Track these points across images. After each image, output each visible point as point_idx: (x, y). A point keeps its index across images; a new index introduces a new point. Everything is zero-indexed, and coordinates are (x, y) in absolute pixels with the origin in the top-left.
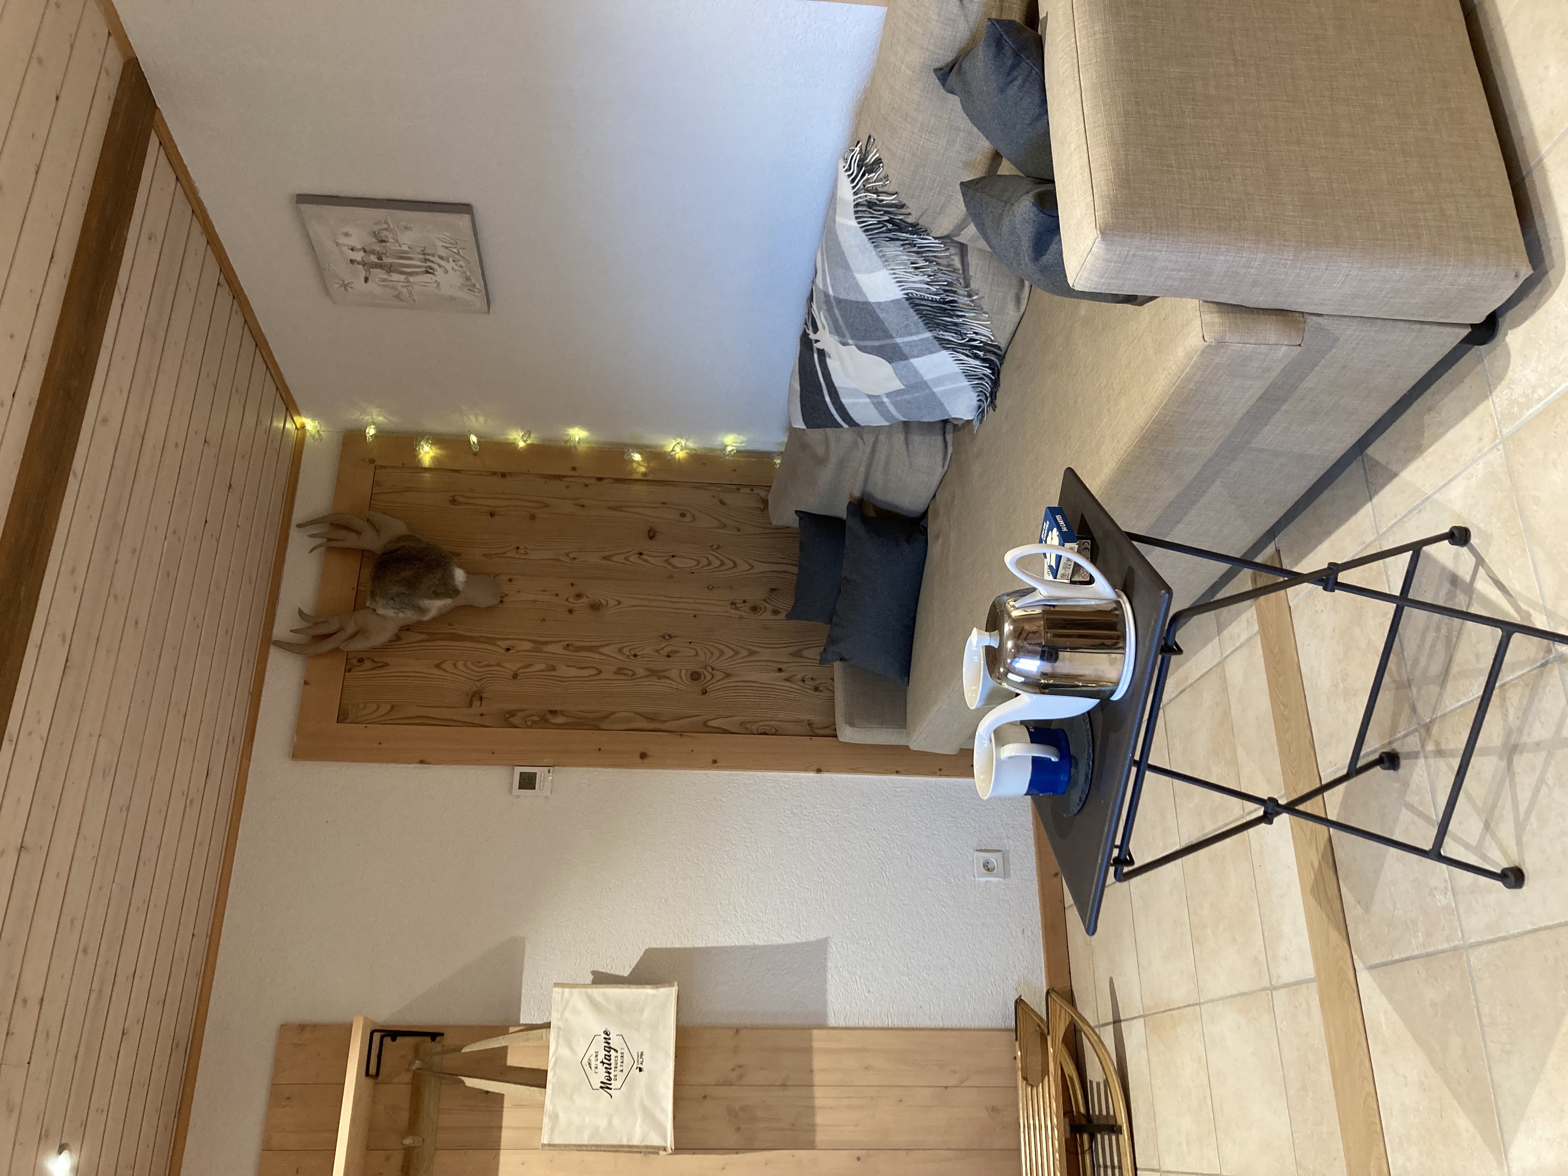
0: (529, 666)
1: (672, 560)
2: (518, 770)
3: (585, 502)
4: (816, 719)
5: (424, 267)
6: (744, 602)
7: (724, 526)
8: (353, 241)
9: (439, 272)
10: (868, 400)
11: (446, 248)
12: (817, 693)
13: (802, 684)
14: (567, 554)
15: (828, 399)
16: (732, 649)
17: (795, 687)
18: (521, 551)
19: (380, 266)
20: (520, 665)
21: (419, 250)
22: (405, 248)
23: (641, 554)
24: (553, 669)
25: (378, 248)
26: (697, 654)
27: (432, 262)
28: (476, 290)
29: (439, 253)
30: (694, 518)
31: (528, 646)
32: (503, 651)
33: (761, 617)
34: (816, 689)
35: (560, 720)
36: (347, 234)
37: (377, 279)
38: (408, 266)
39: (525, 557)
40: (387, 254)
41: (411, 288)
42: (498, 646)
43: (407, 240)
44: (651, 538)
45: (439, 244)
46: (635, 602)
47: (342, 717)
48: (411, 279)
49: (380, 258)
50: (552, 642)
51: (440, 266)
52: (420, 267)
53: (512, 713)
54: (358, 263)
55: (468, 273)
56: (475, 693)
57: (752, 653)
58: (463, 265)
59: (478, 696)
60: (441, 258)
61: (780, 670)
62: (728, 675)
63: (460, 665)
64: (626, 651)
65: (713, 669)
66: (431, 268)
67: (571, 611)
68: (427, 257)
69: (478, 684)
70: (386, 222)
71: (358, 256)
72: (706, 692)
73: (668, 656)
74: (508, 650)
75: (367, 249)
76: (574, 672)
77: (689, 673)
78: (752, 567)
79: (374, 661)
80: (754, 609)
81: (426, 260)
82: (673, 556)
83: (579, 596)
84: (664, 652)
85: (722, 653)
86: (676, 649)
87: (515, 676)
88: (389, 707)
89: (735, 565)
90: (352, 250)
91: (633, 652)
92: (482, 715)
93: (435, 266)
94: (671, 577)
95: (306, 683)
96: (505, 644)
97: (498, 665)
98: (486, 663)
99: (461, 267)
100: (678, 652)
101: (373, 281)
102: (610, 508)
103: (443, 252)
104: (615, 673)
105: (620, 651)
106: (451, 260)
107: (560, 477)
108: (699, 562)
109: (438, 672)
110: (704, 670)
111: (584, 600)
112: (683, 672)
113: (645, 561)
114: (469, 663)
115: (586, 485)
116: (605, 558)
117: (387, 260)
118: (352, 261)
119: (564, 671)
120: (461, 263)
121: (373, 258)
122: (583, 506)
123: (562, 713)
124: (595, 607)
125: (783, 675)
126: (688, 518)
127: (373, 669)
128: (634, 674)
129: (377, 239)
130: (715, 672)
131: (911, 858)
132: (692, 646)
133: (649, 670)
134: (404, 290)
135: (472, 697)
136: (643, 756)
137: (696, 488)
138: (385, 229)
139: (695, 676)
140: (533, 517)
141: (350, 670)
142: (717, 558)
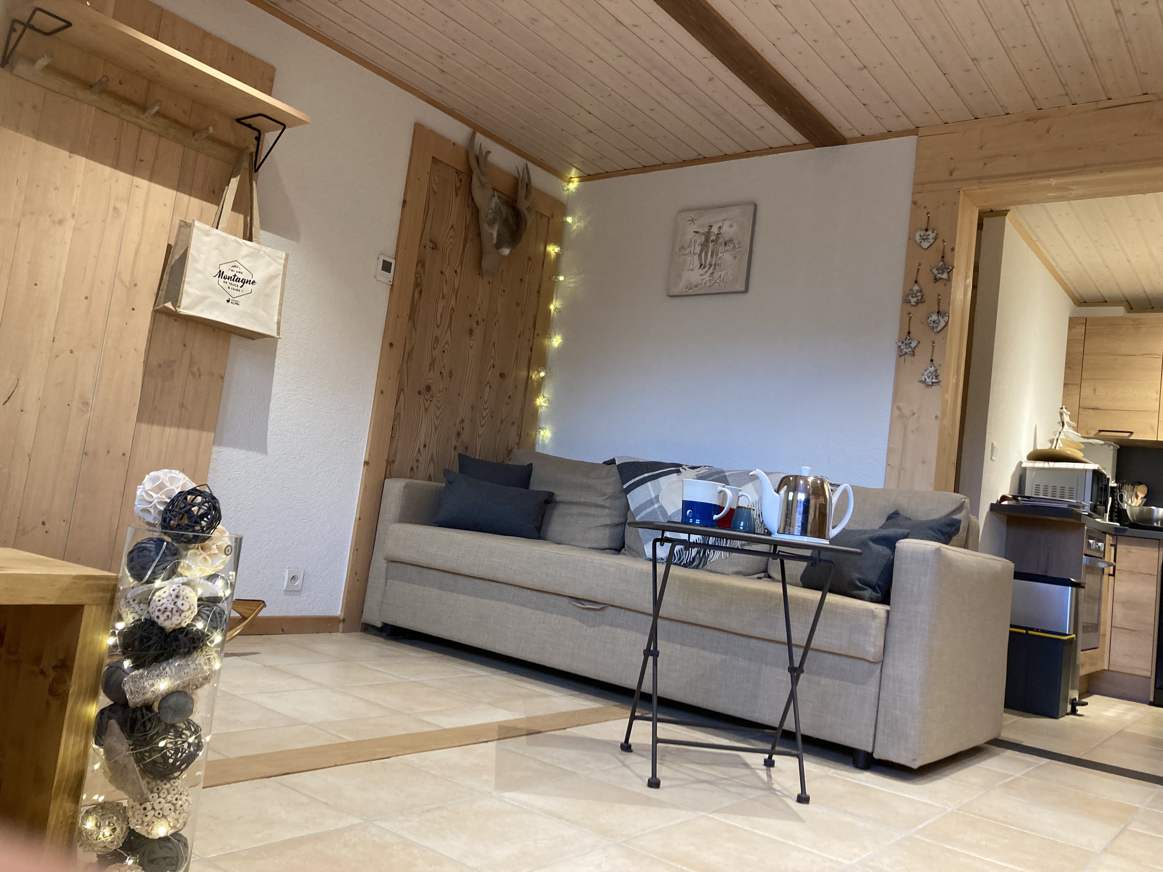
0: (446, 282)
1: (488, 386)
2: (393, 262)
4: (396, 466)
6: (463, 428)
7: (502, 423)
9: (701, 271)
10: (653, 496)
11: (720, 277)
12: (409, 469)
13: (416, 459)
14: (498, 320)
15: (646, 475)
16: (439, 416)
17: (415, 455)
18: (503, 292)
19: (707, 240)
20: (447, 277)
22: (720, 255)
23: (494, 367)
24: (443, 298)
25: (721, 240)
26: (439, 392)
27: (709, 268)
28: (687, 290)
29: (716, 273)
30: (507, 404)
31: (456, 286)
33: (454, 438)
34: (412, 469)
35: (416, 295)
36: (731, 226)
38: (706, 255)
39: (500, 295)
40: (715, 245)
41: (689, 255)
42: (458, 267)
44: (501, 375)
45: (723, 274)
46: (470, 359)
47: (435, 160)
48: (696, 257)
49: (712, 241)
50: (456, 301)
51: (706, 272)
52: (705, 261)
53: (423, 266)
54: (709, 230)
55: (700, 287)
56: (436, 245)
57: (436, 428)
60: (713, 273)
61: (425, 446)
62: (426, 410)
63: (452, 240)
64: (447, 346)
66: (705, 267)
67: (470, 316)
68: (713, 267)
69: (441, 249)
70: (739, 247)
71: (715, 230)
72: (419, 394)
73: (441, 373)
74: (456, 272)
75: (720, 236)
76: (440, 310)
77: (431, 385)
78: (480, 437)
79: (459, 188)
80: (459, 434)
81: (711, 266)
83: (477, 323)
84: (443, 371)
85: (439, 409)
86: (444, 379)
87: (442, 273)
88: (436, 190)
89: (482, 426)
90: (720, 227)
91: (445, 350)
92: (425, 247)
93: (706, 269)
94: (480, 383)
96: (458, 270)
97: (449, 264)
98: (451, 257)
99: (705, 283)
102: (517, 353)
103: (716, 275)
104: (436, 337)
105: (447, 343)
106: (711, 278)
107: (534, 326)
108: (486, 402)
109: (450, 226)
110: (431, 395)
111: (475, 326)
112: (431, 381)
114: (451, 246)
115: (529, 341)
116: (494, 343)
117: (711, 245)
118: (711, 226)
119: (442, 303)
120: (708, 284)
121: (713, 238)
122: (520, 336)
123: (420, 297)
124: (471, 332)
125: (422, 448)
126: (508, 401)
127: (456, 187)
128: (434, 349)
129: (728, 241)
130: (429, 401)
131: (306, 523)
132: (444, 390)
133: (435, 358)
134: (687, 251)
136: (391, 345)
137: (522, 409)
138: (735, 246)
139: (428, 388)
140: (518, 304)
141: (457, 172)
142: (487, 415)
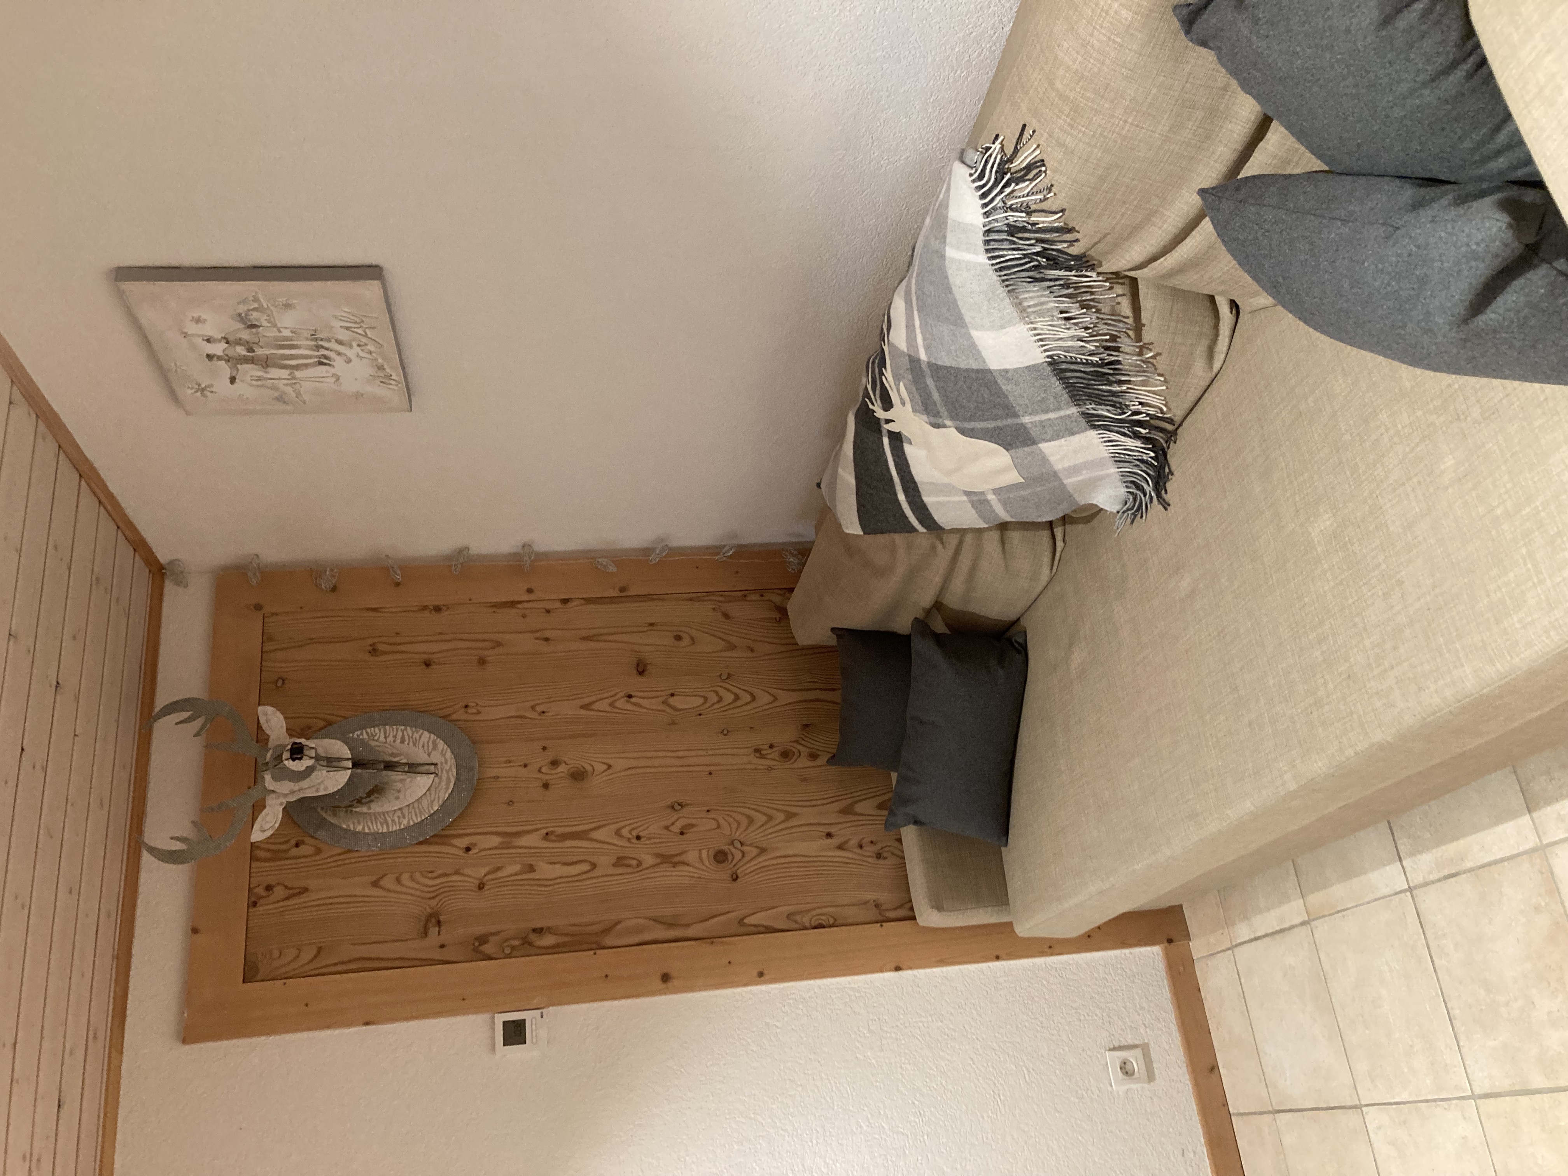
0: (498, 869)
1: (672, 701)
2: (500, 1019)
3: (547, 634)
4: (885, 897)
5: (317, 357)
6: (771, 746)
7: (732, 647)
8: (209, 330)
9: (338, 362)
10: (965, 498)
11: (347, 328)
12: (881, 862)
13: (858, 851)
14: (533, 708)
15: (901, 497)
16: (765, 814)
17: (850, 855)
18: (470, 710)
19: (252, 361)
20: (487, 869)
21: (307, 334)
22: (286, 333)
23: (630, 696)
24: (531, 869)
25: (245, 335)
26: (719, 827)
27: (327, 349)
28: (393, 382)
29: (336, 336)
30: (693, 640)
31: (496, 840)
32: (461, 853)
33: (795, 765)
34: (879, 856)
35: (548, 940)
36: (198, 321)
37: (248, 379)
38: (292, 357)
39: (477, 718)
40: (260, 344)
41: (297, 386)
42: (455, 846)
43: (288, 322)
44: (641, 673)
45: (337, 324)
46: (633, 763)
47: (250, 974)
48: (298, 374)
49: (250, 350)
50: (528, 832)
51: (339, 354)
52: (310, 357)
53: (483, 939)
54: (219, 358)
55: (380, 361)
56: (430, 916)
57: (790, 816)
58: (373, 349)
59: (433, 920)
60: (340, 343)
61: (829, 835)
62: (763, 851)
63: (405, 877)
64: (625, 832)
65: (742, 844)
66: (326, 357)
67: (546, 786)
68: (321, 343)
69: (433, 903)
70: (256, 300)
71: (218, 349)
72: (737, 877)
73: (682, 833)
74: (468, 849)
75: (231, 338)
76: (559, 870)
77: (712, 853)
78: (776, 699)
79: (286, 887)
80: (786, 755)
81: (318, 347)
82: (672, 695)
83: (555, 763)
84: (676, 829)
85: (751, 820)
86: (693, 821)
87: (481, 887)
88: (314, 952)
89: (754, 698)
90: (208, 341)
91: (634, 833)
92: (442, 946)
93: (332, 355)
94: (673, 723)
95: (195, 931)
96: (464, 842)
97: (457, 873)
98: (440, 872)
99: (371, 353)
100: (692, 826)
101: (242, 381)
102: (583, 639)
103: (344, 335)
104: (615, 865)
105: (618, 833)
106: (354, 344)
107: (513, 604)
108: (706, 699)
109: (376, 892)
110: (731, 847)
111: (562, 768)
112: (704, 854)
113: (636, 705)
114: (417, 875)
115: (548, 611)
116: (582, 707)
117: (259, 352)
118: (210, 357)
119: (546, 870)
120: (370, 347)
121: (241, 350)
122: (547, 639)
123: (549, 930)
124: (578, 776)
125: (835, 841)
126: (686, 641)
127: (287, 898)
128: (640, 864)
129: (244, 323)
130: (745, 848)
131: (1028, 1071)
132: (712, 815)
133: (657, 855)
134: (289, 390)
135: (427, 921)
136: (666, 978)
137: (691, 599)
138: (255, 309)
139: (720, 857)
140: (482, 662)
141: (255, 904)
142: (728, 690)
